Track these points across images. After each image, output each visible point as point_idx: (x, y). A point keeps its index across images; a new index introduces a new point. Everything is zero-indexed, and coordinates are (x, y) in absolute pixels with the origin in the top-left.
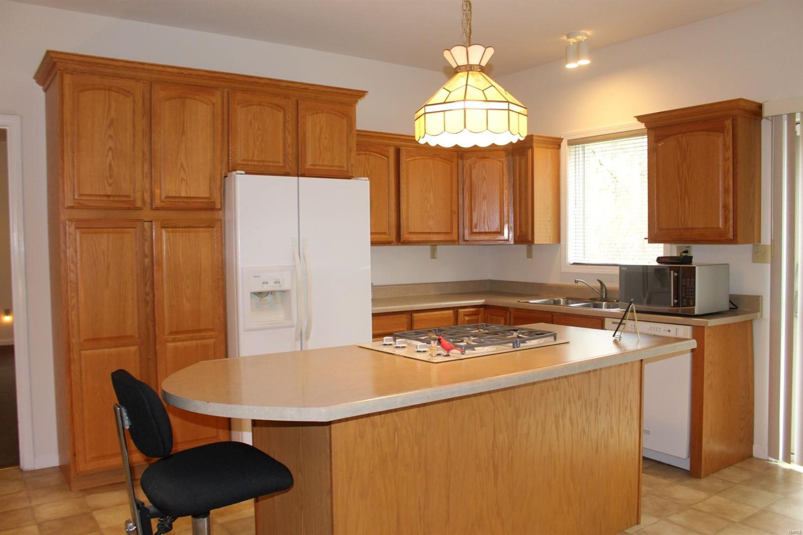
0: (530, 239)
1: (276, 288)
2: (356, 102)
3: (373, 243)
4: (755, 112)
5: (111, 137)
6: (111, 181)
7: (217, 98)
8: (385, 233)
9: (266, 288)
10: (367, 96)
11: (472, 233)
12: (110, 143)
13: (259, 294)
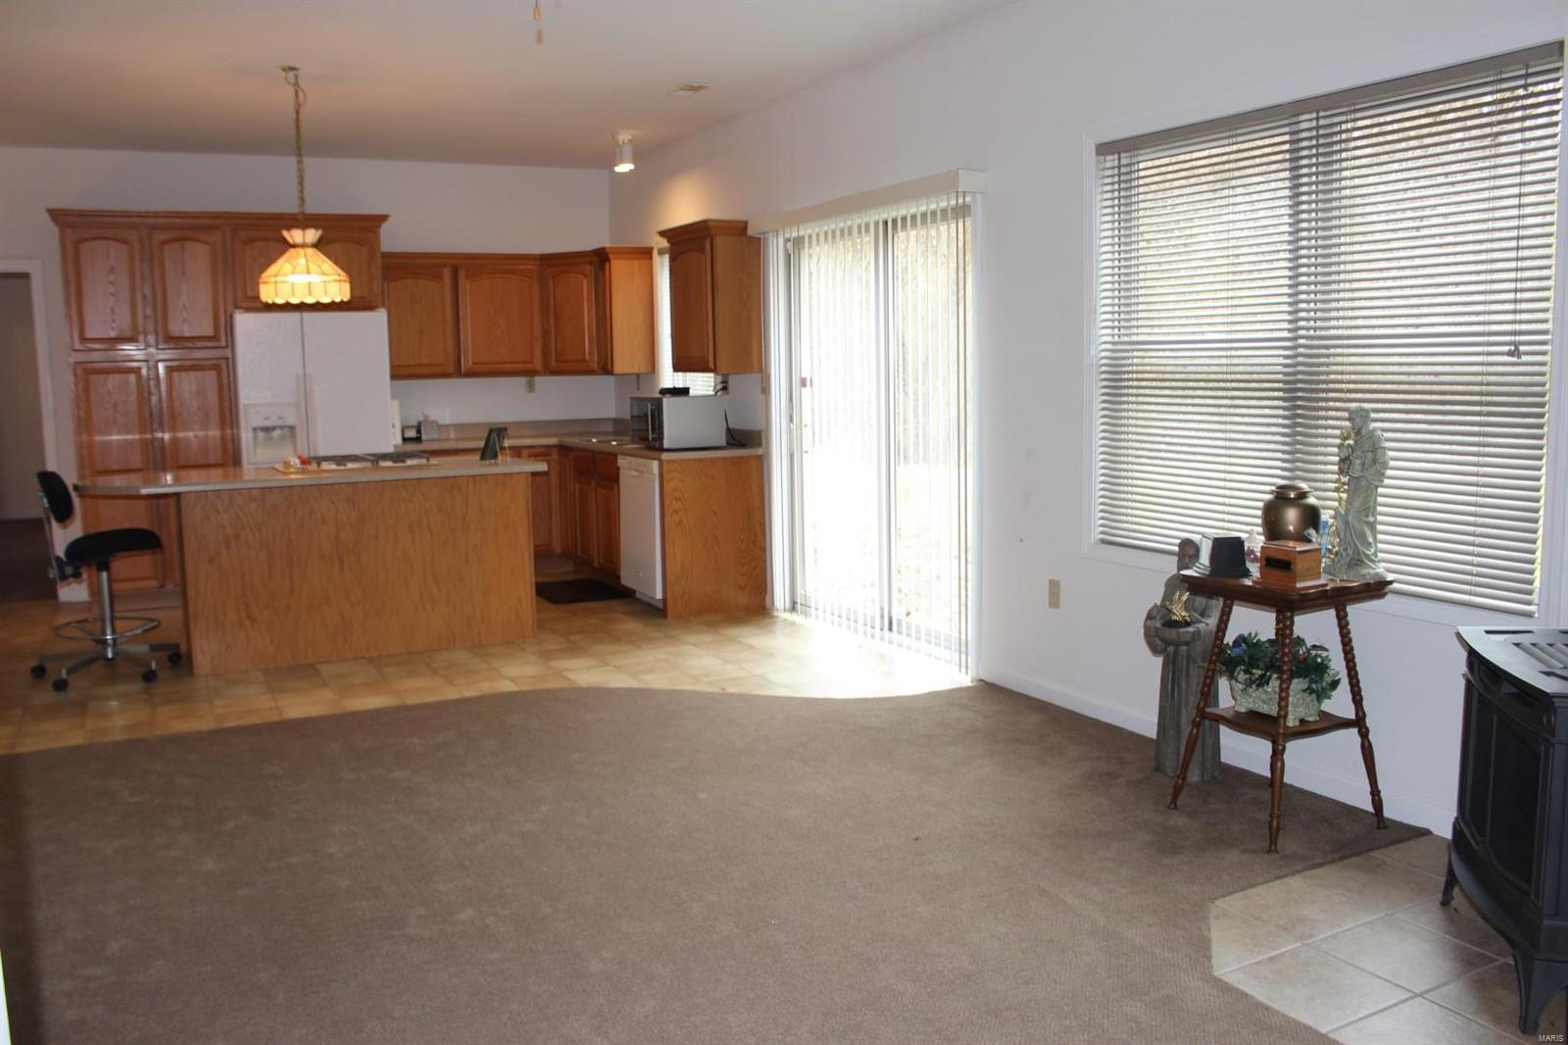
0: (610, 368)
1: (280, 423)
2: (379, 227)
3: (394, 377)
4: (739, 229)
5: (111, 283)
6: (113, 325)
7: (215, 237)
8: (441, 365)
9: (268, 423)
10: (390, 219)
11: (557, 361)
12: (112, 289)
13: (267, 429)
